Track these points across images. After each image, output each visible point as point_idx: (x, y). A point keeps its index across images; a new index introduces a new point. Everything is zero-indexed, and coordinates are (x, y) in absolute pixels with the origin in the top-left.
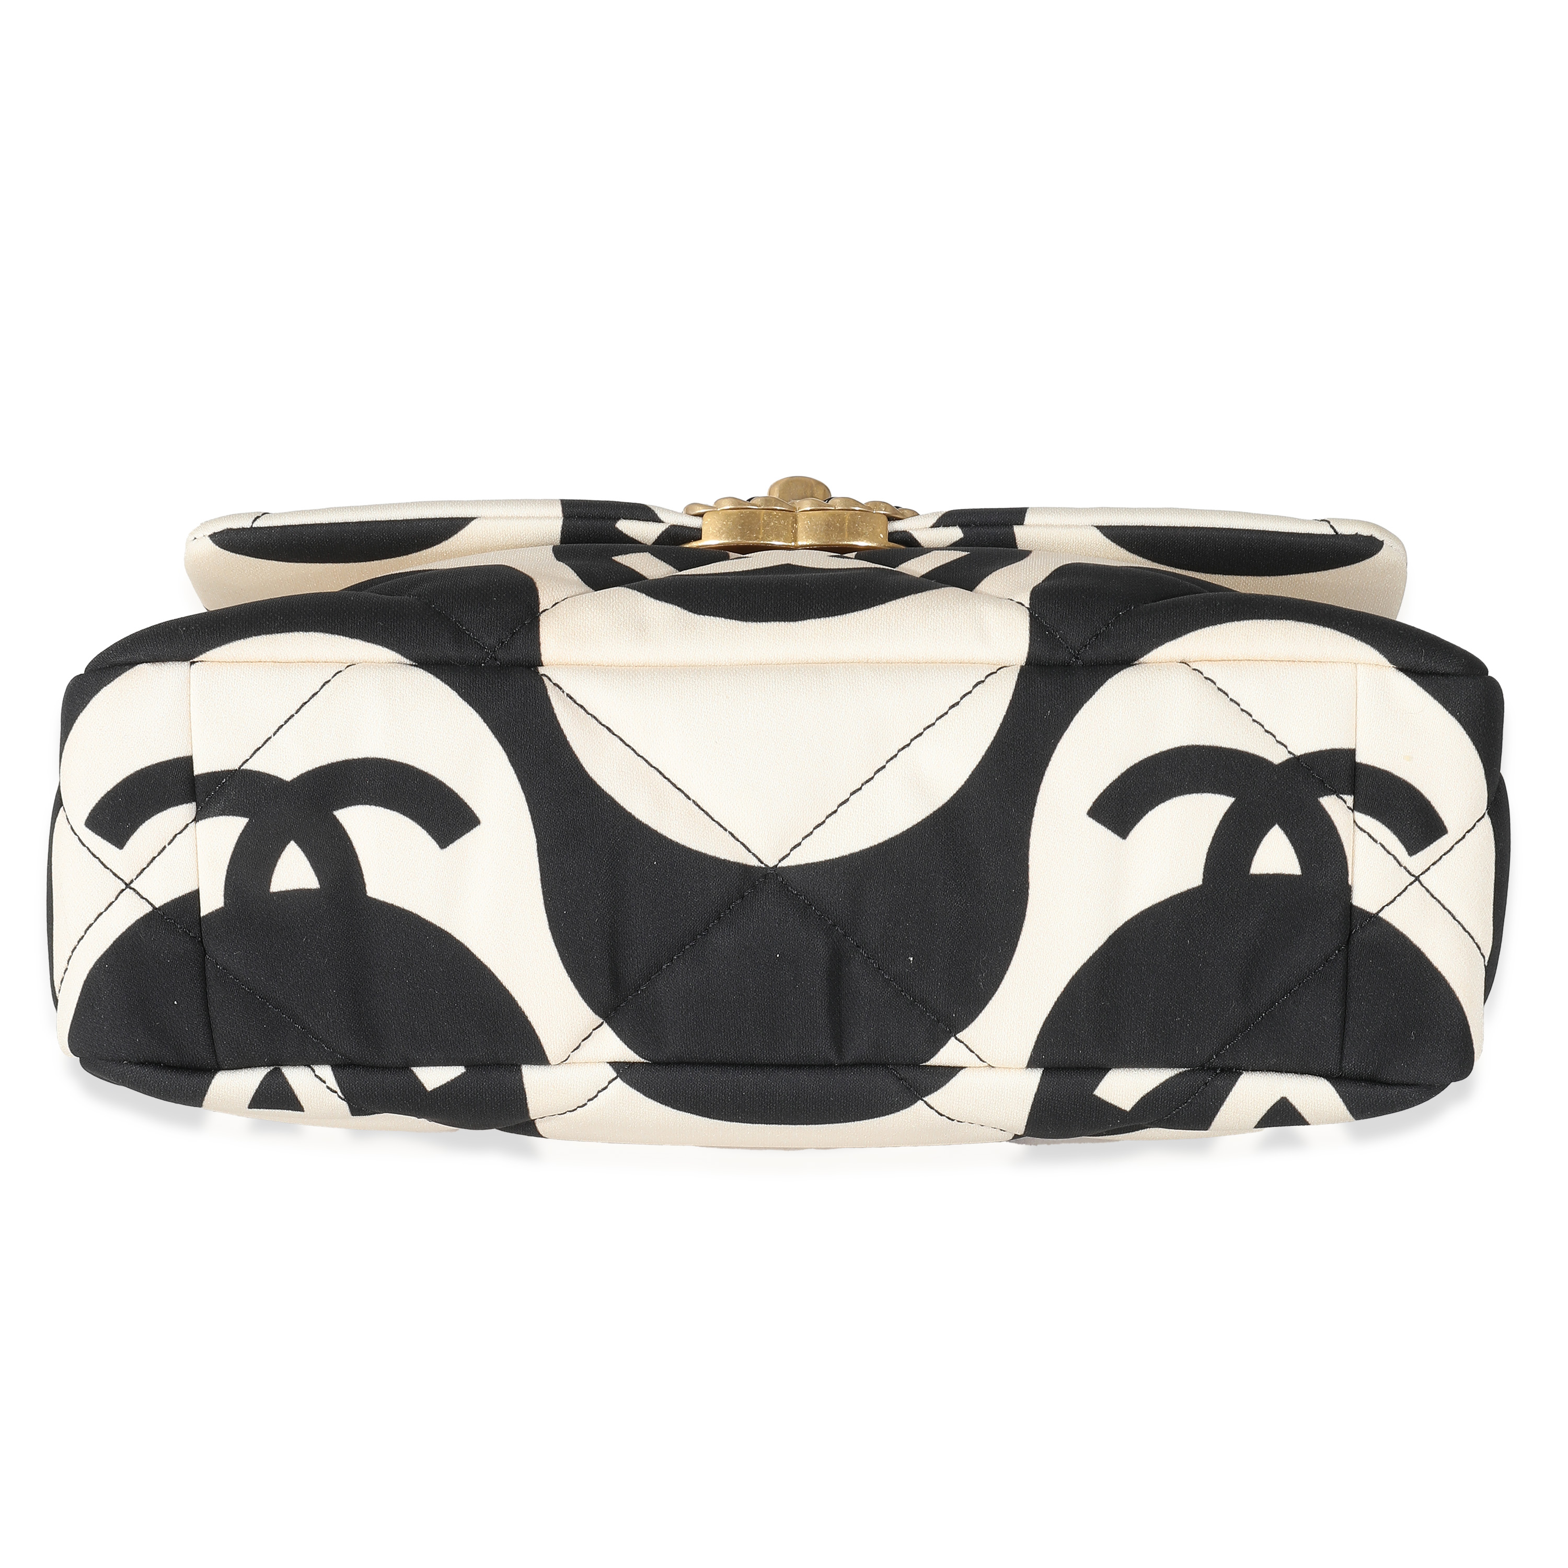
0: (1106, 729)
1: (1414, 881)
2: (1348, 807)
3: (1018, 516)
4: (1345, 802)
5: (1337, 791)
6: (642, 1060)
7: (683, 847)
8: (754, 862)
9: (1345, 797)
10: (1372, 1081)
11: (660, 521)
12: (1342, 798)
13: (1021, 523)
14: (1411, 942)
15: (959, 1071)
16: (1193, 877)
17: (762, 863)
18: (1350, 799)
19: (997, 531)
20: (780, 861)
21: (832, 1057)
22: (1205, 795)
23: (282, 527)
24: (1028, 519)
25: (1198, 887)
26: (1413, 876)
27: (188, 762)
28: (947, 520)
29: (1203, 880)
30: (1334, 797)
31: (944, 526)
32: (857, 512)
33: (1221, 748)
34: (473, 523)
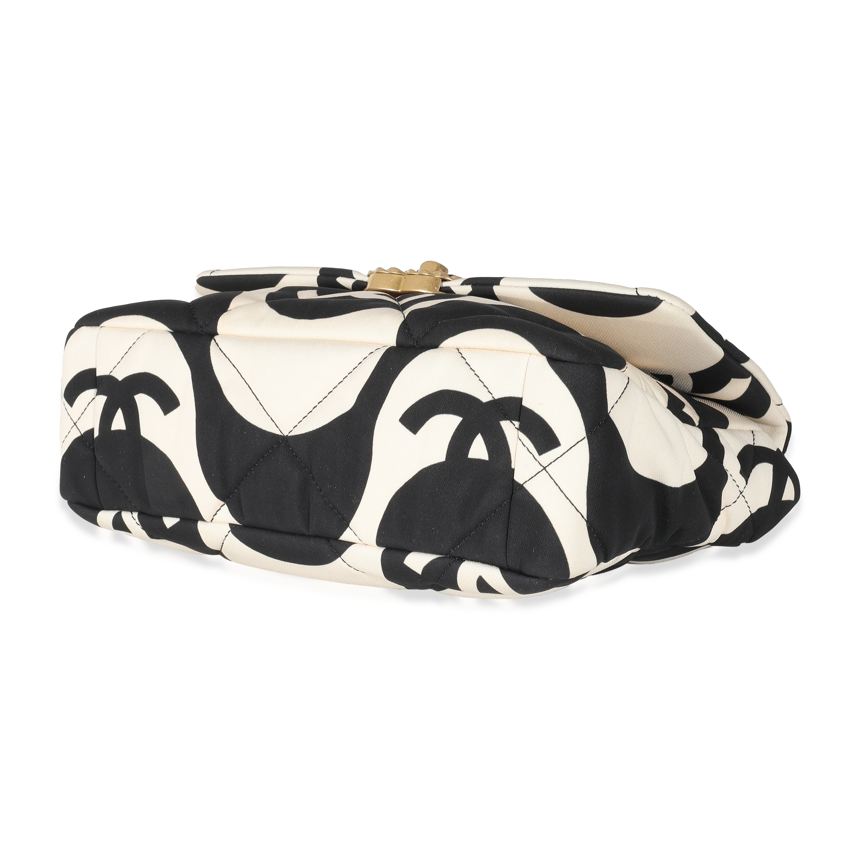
0: (413, 379)
1: (543, 470)
2: (516, 428)
3: (497, 281)
4: (514, 425)
5: (511, 419)
6: (239, 524)
7: (249, 422)
8: (279, 433)
9: (514, 422)
10: (520, 573)
11: (354, 278)
12: (512, 423)
13: (498, 284)
14: (536, 501)
15: (352, 544)
16: (441, 457)
17: (282, 433)
18: (517, 424)
19: (487, 288)
20: (289, 433)
21: (305, 531)
22: (449, 415)
23: (218, 276)
24: (502, 282)
25: (443, 462)
26: (543, 466)
27: (94, 371)
28: (466, 282)
29: (446, 459)
30: (508, 422)
31: (466, 285)
32: (426, 276)
33: (460, 392)
34: (285, 276)
